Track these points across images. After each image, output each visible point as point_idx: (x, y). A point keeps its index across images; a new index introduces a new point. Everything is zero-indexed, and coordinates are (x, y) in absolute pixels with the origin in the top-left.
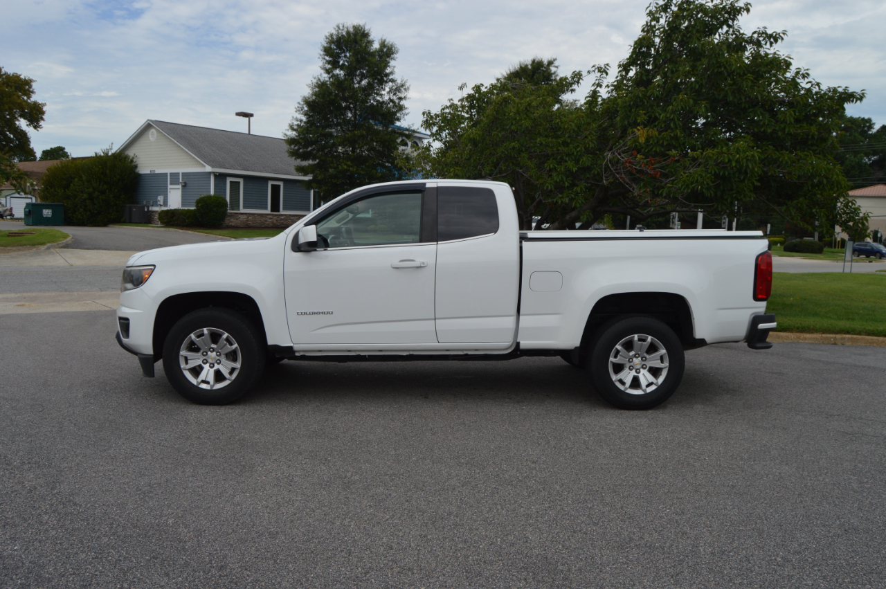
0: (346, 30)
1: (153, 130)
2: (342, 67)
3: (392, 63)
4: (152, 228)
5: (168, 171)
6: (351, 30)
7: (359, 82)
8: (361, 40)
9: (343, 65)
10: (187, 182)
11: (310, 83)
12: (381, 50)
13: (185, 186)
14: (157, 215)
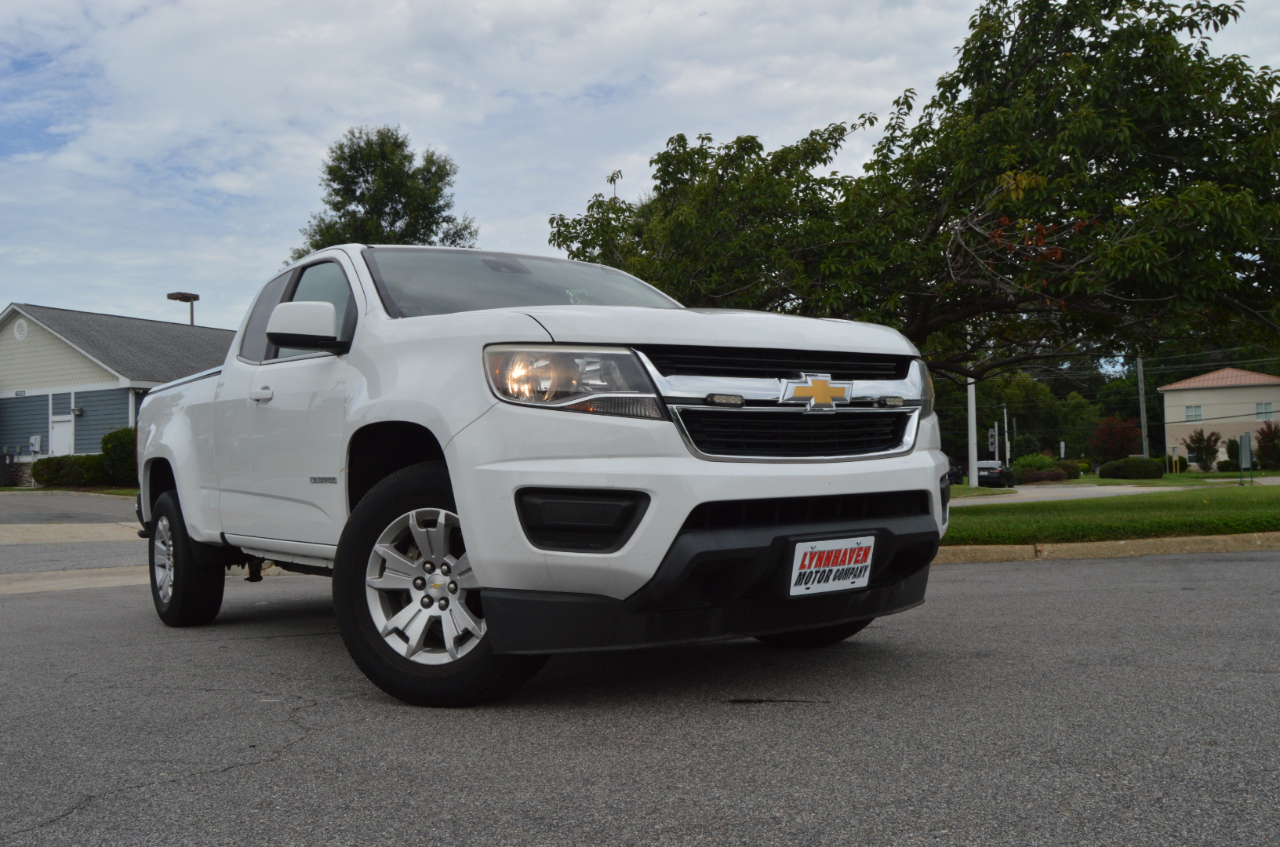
0: (365, 137)
1: (21, 321)
2: (361, 200)
3: (447, 191)
4: (20, 493)
5: (50, 391)
6: (374, 138)
7: (392, 224)
8: (393, 153)
9: (362, 194)
10: (84, 408)
11: (307, 226)
12: (426, 169)
13: (80, 415)
14: (29, 471)
